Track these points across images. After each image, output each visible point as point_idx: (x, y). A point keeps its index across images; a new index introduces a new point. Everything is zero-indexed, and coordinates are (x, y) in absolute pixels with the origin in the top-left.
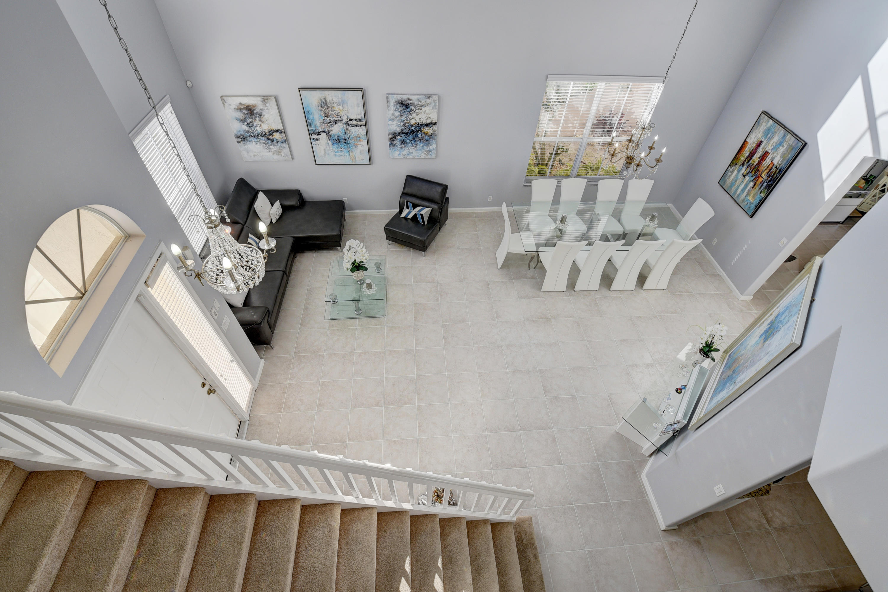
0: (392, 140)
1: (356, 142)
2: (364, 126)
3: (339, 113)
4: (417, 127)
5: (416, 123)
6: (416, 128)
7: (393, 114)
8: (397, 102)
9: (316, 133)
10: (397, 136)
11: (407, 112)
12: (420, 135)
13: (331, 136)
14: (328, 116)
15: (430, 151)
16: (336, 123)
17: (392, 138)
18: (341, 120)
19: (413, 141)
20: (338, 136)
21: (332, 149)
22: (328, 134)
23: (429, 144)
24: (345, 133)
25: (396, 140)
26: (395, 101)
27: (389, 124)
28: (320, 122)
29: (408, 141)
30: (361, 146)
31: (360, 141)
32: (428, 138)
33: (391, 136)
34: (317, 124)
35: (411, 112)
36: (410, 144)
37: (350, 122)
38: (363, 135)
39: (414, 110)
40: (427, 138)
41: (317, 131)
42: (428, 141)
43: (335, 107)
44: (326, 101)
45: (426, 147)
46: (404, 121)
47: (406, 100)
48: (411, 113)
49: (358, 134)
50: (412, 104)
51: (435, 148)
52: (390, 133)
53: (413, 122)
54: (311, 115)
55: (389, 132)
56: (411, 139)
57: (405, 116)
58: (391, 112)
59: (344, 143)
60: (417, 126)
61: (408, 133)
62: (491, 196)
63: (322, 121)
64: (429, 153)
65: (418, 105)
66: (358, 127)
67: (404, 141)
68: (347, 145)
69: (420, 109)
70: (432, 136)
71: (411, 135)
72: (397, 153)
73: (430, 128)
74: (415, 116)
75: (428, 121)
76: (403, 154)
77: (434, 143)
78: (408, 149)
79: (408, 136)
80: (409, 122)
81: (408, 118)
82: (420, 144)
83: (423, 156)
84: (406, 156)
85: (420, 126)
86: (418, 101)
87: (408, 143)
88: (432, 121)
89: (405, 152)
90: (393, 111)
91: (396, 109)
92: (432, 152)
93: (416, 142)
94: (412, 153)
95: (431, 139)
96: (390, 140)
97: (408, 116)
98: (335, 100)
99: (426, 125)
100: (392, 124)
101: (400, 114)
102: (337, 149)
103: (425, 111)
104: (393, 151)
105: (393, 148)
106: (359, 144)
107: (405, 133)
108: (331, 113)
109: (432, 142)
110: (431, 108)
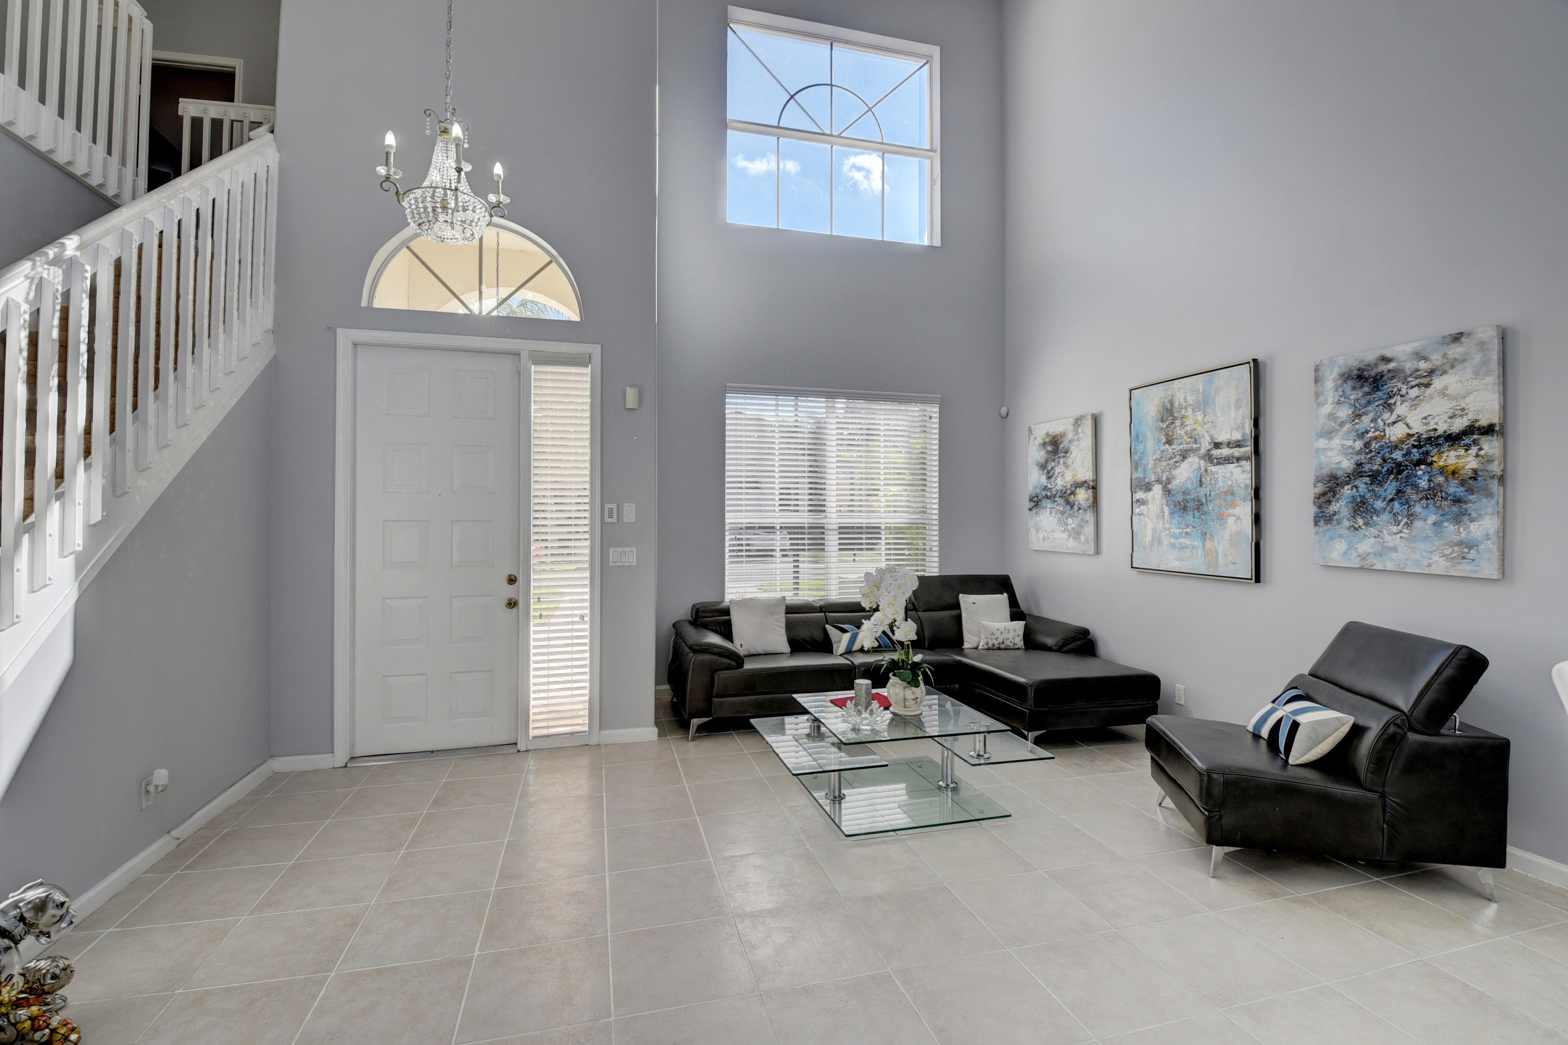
0: (1323, 499)
1: (1224, 509)
2: (1247, 459)
3: (1195, 429)
4: (1415, 450)
5: (1409, 436)
6: (1408, 453)
7: (1331, 416)
8: (1343, 375)
9: (1144, 485)
10: (1341, 485)
11: (1377, 403)
12: (1426, 478)
13: (1170, 492)
14: (1171, 440)
15: (1471, 545)
16: (1184, 458)
17: (1324, 494)
18: (1196, 449)
20: (1184, 493)
21: (1169, 529)
22: (1166, 486)
23: (1465, 513)
24: (1201, 481)
25: (1338, 501)
26: (1339, 375)
27: (1317, 450)
28: (1154, 458)
29: (1379, 504)
30: (1234, 518)
31: (1233, 505)
32: (1460, 491)
33: (1320, 488)
34: (1148, 464)
35: (1390, 401)
36: (1386, 517)
37: (1216, 453)
38: (1243, 486)
39: (1403, 392)
40: (1453, 488)
41: (1147, 480)
42: (1457, 501)
43: (1187, 417)
44: (1172, 404)
45: (1450, 528)
46: (1367, 432)
47: (1373, 363)
48: (1390, 405)
49: (1229, 483)
50: (1394, 373)
51: (1492, 531)
52: (1319, 476)
53: (1396, 433)
54: (1141, 442)
55: (1318, 474)
56: (1390, 497)
57: (1371, 415)
58: (1327, 409)
59: (1195, 512)
60: (1414, 446)
61: (1378, 472)
63: (1158, 455)
64: (1463, 552)
65: (1417, 370)
66: (1233, 463)
67: (1364, 504)
68: (1202, 514)
69: (1427, 385)
70: (1475, 479)
71: (1388, 482)
72: (1340, 546)
73: (1466, 450)
74: (1406, 414)
75: (1459, 425)
76: (1360, 551)
77: (1489, 510)
78: (1380, 531)
79: (1380, 484)
80: (1383, 434)
81: (1379, 420)
82: (1425, 512)
83: (1440, 565)
84: (1371, 560)
85: (1424, 445)
86: (1420, 356)
87: (1378, 509)
88: (1477, 421)
89: (1367, 545)
90: (1332, 404)
91: (1341, 396)
92: (1480, 547)
93: (1406, 507)
94: (1395, 549)
95: (1473, 494)
96: (1316, 499)
97: (1379, 417)
98: (1190, 399)
99: (1453, 439)
100: (1327, 447)
101: (1353, 413)
102: (1179, 528)
103: (1446, 388)
104: (1327, 537)
105: (1325, 528)
106: (1231, 511)
107: (1369, 476)
108: (1179, 432)
109: (1477, 503)
110: (1469, 372)
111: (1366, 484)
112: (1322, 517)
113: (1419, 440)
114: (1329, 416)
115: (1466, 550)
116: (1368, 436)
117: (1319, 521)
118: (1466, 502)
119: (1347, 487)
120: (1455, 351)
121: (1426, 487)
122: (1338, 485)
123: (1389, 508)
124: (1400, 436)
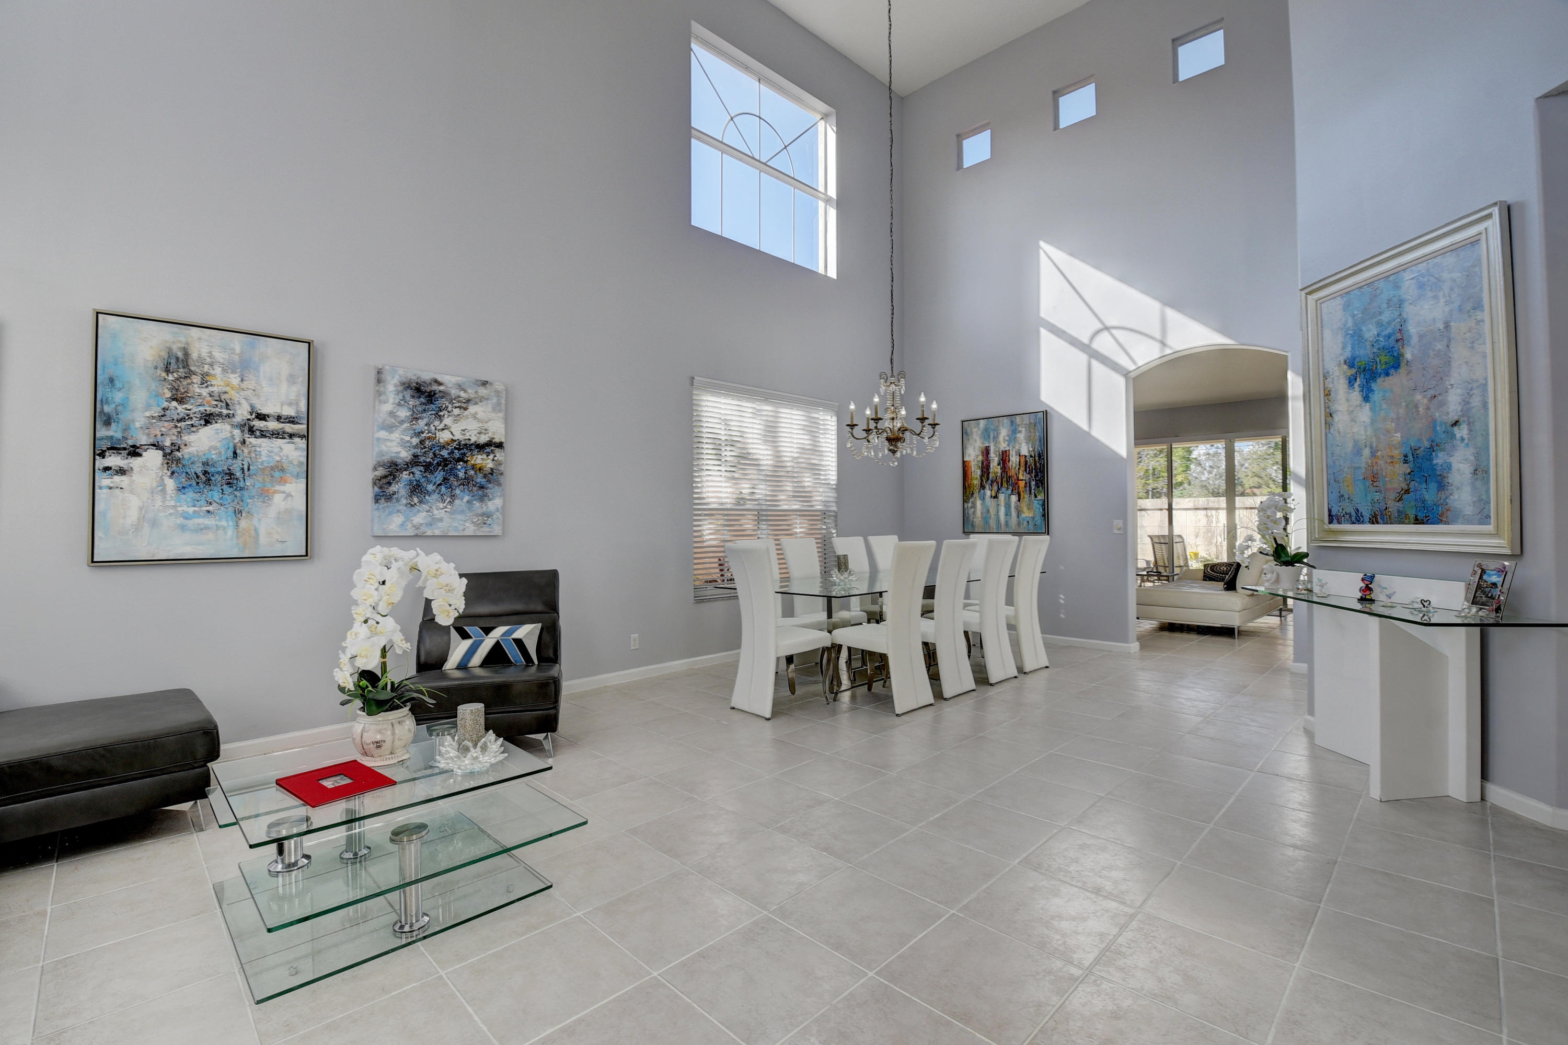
0: (384, 481)
1: (269, 485)
2: (302, 437)
3: (226, 393)
4: (456, 451)
5: (453, 441)
6: (452, 452)
7: (392, 414)
8: (404, 384)
9: (124, 449)
10: (401, 470)
11: (430, 413)
12: (463, 471)
13: (178, 460)
14: (182, 398)
15: (488, 515)
16: (207, 422)
17: (386, 477)
18: (228, 416)
19: (443, 488)
20: (205, 464)
21: (177, 506)
22: (172, 456)
23: (486, 495)
24: (235, 453)
25: (397, 483)
26: (400, 383)
27: (378, 439)
28: (148, 414)
29: (430, 487)
30: (284, 495)
31: (283, 481)
32: (483, 481)
33: (381, 472)
34: (133, 421)
35: (440, 413)
36: (435, 496)
37: (258, 424)
38: (295, 463)
39: (449, 409)
40: (480, 479)
41: (130, 442)
42: (482, 487)
43: (214, 376)
44: (186, 354)
45: (477, 504)
46: (423, 433)
47: (428, 383)
48: (440, 416)
49: (278, 458)
50: (444, 394)
51: (500, 506)
52: (379, 462)
53: (444, 437)
54: (119, 389)
55: (378, 459)
56: (439, 482)
57: (425, 421)
58: (388, 407)
59: (225, 487)
60: (456, 448)
61: (430, 464)
62: (636, 635)
63: (156, 411)
64: (485, 520)
65: (459, 397)
66: (285, 438)
67: (419, 486)
68: (236, 490)
69: (466, 409)
70: (492, 474)
71: (438, 472)
72: (398, 520)
73: (487, 456)
74: (450, 425)
75: (483, 439)
76: (414, 522)
77: (499, 494)
78: (431, 507)
79: (432, 472)
80: (434, 436)
81: (432, 426)
82: (462, 494)
83: (470, 529)
84: (423, 529)
85: (463, 449)
86: (460, 387)
87: (430, 490)
88: (493, 438)
89: (420, 517)
90: (393, 404)
91: (401, 400)
92: (494, 517)
93: (450, 490)
94: (441, 520)
95: (490, 483)
96: (378, 481)
97: (432, 423)
98: (219, 355)
99: (480, 447)
100: (387, 438)
101: (412, 416)
102: (194, 506)
103: (476, 413)
104: (387, 512)
105: (386, 505)
106: (277, 488)
107: (423, 466)
108: (198, 390)
109: (492, 490)
110: (490, 408)
111: (421, 471)
112: (383, 496)
113: (459, 444)
114: (390, 413)
115: (486, 519)
116: (423, 435)
117: (380, 499)
118: (487, 488)
119: (405, 473)
120: (483, 391)
121: (463, 477)
122: (397, 470)
123: (438, 490)
124: (446, 440)
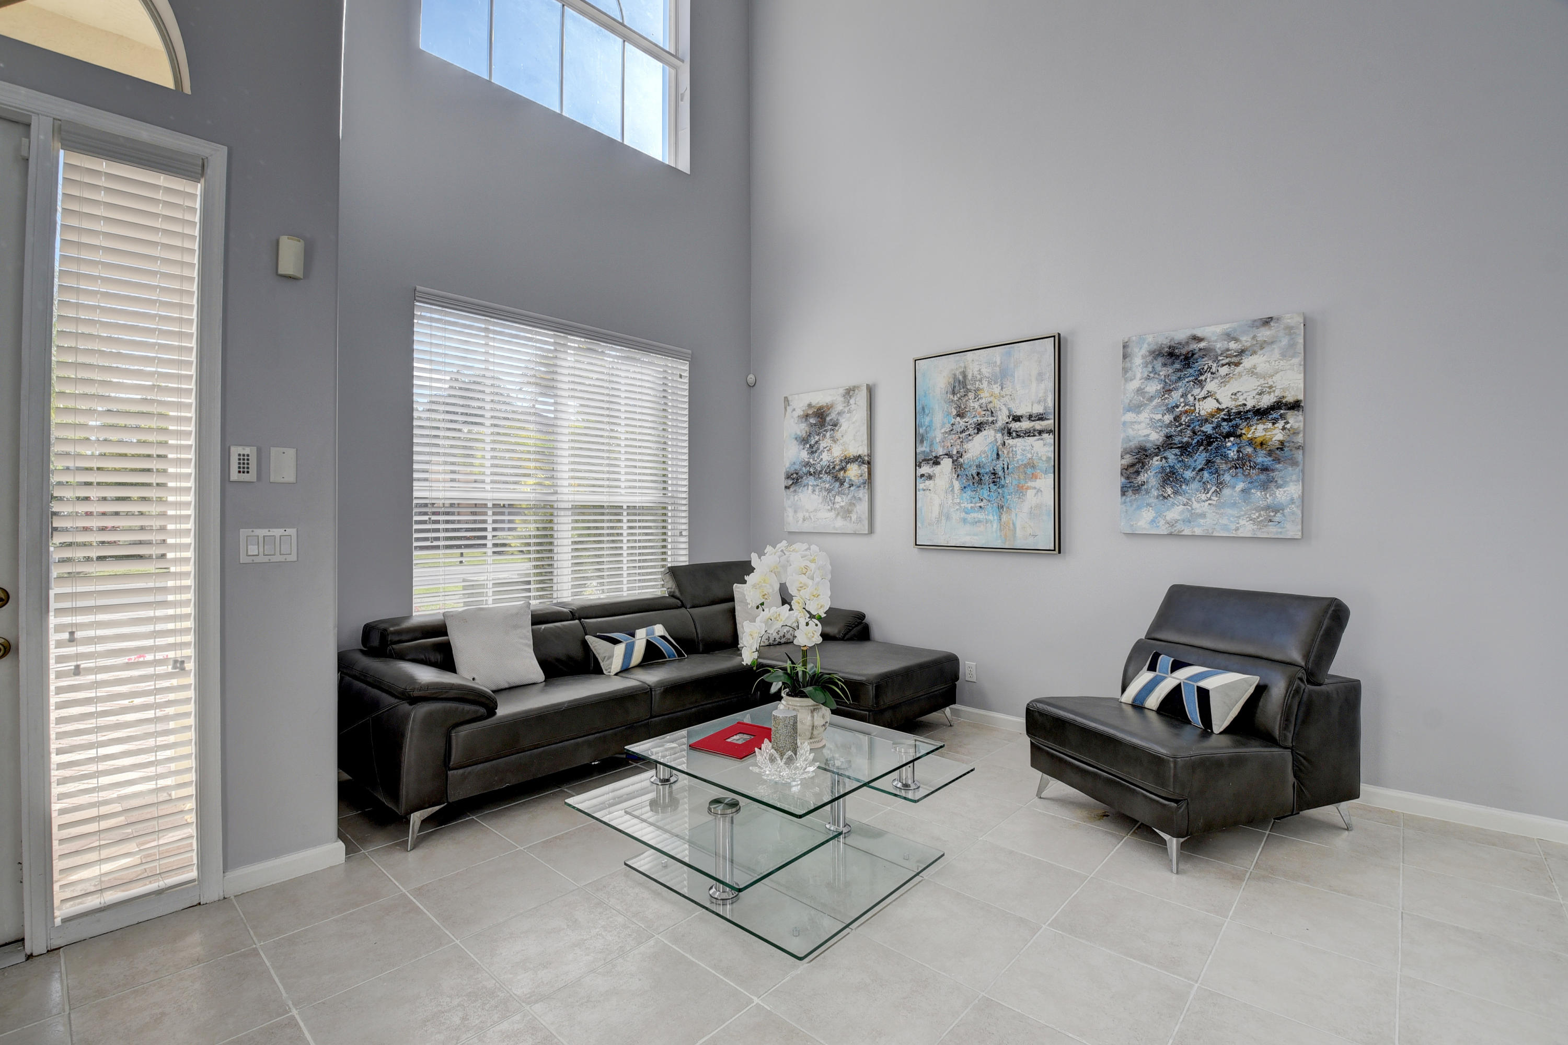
0: (1131, 470)
1: (1022, 482)
2: (1049, 432)
3: (991, 402)
4: (1225, 424)
5: (1219, 410)
6: (1218, 426)
7: (1140, 391)
8: (1154, 352)
9: (931, 460)
10: (1150, 456)
11: (1187, 380)
12: (1235, 449)
13: (961, 465)
14: (963, 413)
15: (1277, 509)
16: (979, 430)
17: (1133, 465)
18: (993, 422)
19: (1206, 474)
20: (978, 466)
21: (959, 503)
22: (957, 460)
23: (1271, 480)
24: (998, 454)
25: (1147, 471)
26: (1149, 352)
27: (1124, 423)
28: (943, 431)
29: (1188, 474)
30: (1034, 491)
31: (1034, 477)
32: (1267, 461)
33: (1128, 460)
34: (935, 437)
35: (1201, 378)
36: (1195, 485)
37: (1015, 426)
38: (1044, 458)
39: (1214, 370)
40: (1261, 458)
41: (934, 454)
42: (1265, 469)
43: (982, 389)
44: (965, 376)
45: (1257, 494)
46: (1177, 407)
47: (1183, 342)
48: (1200, 381)
49: (1029, 456)
50: (1206, 352)
51: (1296, 496)
52: (1125, 449)
53: (1208, 407)
54: (928, 415)
55: (1125, 446)
56: (1200, 467)
57: (1180, 391)
58: (1135, 384)
59: (992, 485)
60: (1224, 420)
61: (1188, 444)
63: (947, 428)
64: (1270, 516)
65: (1228, 350)
66: (1034, 436)
67: (1174, 473)
68: (999, 488)
69: (1237, 364)
70: (1282, 449)
71: (1198, 453)
72: (1147, 515)
73: (1274, 424)
74: (1216, 390)
75: (1267, 401)
76: (1168, 518)
77: (1294, 477)
78: (1189, 500)
79: (1190, 455)
80: (1192, 408)
81: (1189, 396)
82: (1233, 480)
83: (1247, 528)
84: (1179, 526)
85: (1234, 419)
86: (1230, 337)
87: (1188, 478)
88: (1284, 397)
89: (1175, 512)
90: (1140, 380)
91: (1151, 372)
92: (1285, 511)
93: (1216, 476)
94: (1203, 515)
95: (1279, 463)
96: (1125, 471)
97: (1189, 392)
98: (986, 371)
99: (1261, 413)
100: (1135, 420)
101: (1163, 388)
102: (971, 503)
103: (1255, 367)
104: (1134, 506)
105: (1133, 497)
106: (1030, 484)
107: (1179, 448)
108: (972, 405)
109: (1283, 472)
110: (1276, 354)
111: (1176, 455)
112: (1130, 487)
113: (1229, 413)
114: (1138, 390)
115: (1272, 514)
116: (1178, 410)
117: (1127, 491)
118: (1273, 470)
119: (1155, 458)
120: (1264, 333)
121: (1236, 457)
122: (1147, 456)
123: (1198, 477)
124: (1209, 411)
